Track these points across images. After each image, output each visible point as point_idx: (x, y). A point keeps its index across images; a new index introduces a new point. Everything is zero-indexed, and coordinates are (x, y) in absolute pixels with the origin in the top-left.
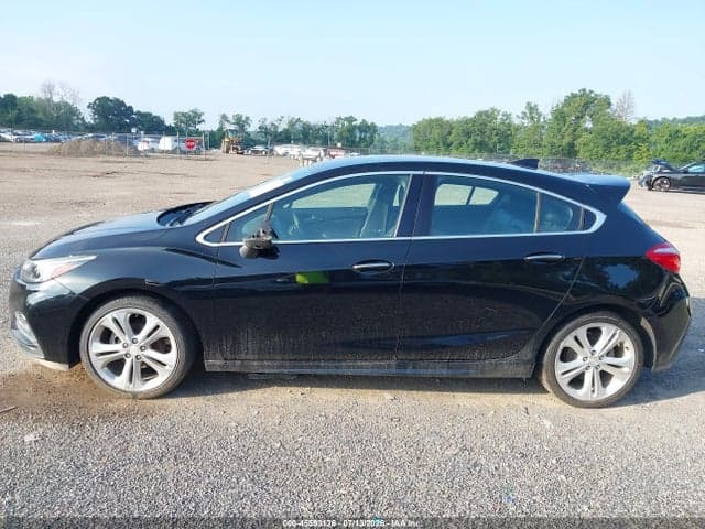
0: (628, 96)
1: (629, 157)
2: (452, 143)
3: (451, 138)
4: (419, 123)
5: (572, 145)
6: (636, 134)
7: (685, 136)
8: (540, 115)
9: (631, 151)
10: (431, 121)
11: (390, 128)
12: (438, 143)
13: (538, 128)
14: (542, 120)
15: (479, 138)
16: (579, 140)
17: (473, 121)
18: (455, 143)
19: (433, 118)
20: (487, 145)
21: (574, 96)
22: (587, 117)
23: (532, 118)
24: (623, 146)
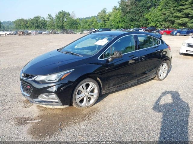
0: (73, 12)
1: (77, 28)
2: (28, 26)
3: (28, 25)
4: (16, 20)
5: (62, 25)
6: (77, 22)
7: (88, 22)
8: (52, 17)
9: (77, 26)
10: (20, 20)
11: (5, 22)
12: (24, 27)
13: (53, 21)
14: (53, 19)
15: (37, 25)
16: (64, 24)
17: (33, 20)
18: (30, 26)
19: (20, 19)
20: (39, 27)
21: (60, 12)
22: (65, 18)
23: (51, 18)
24: (75, 25)
